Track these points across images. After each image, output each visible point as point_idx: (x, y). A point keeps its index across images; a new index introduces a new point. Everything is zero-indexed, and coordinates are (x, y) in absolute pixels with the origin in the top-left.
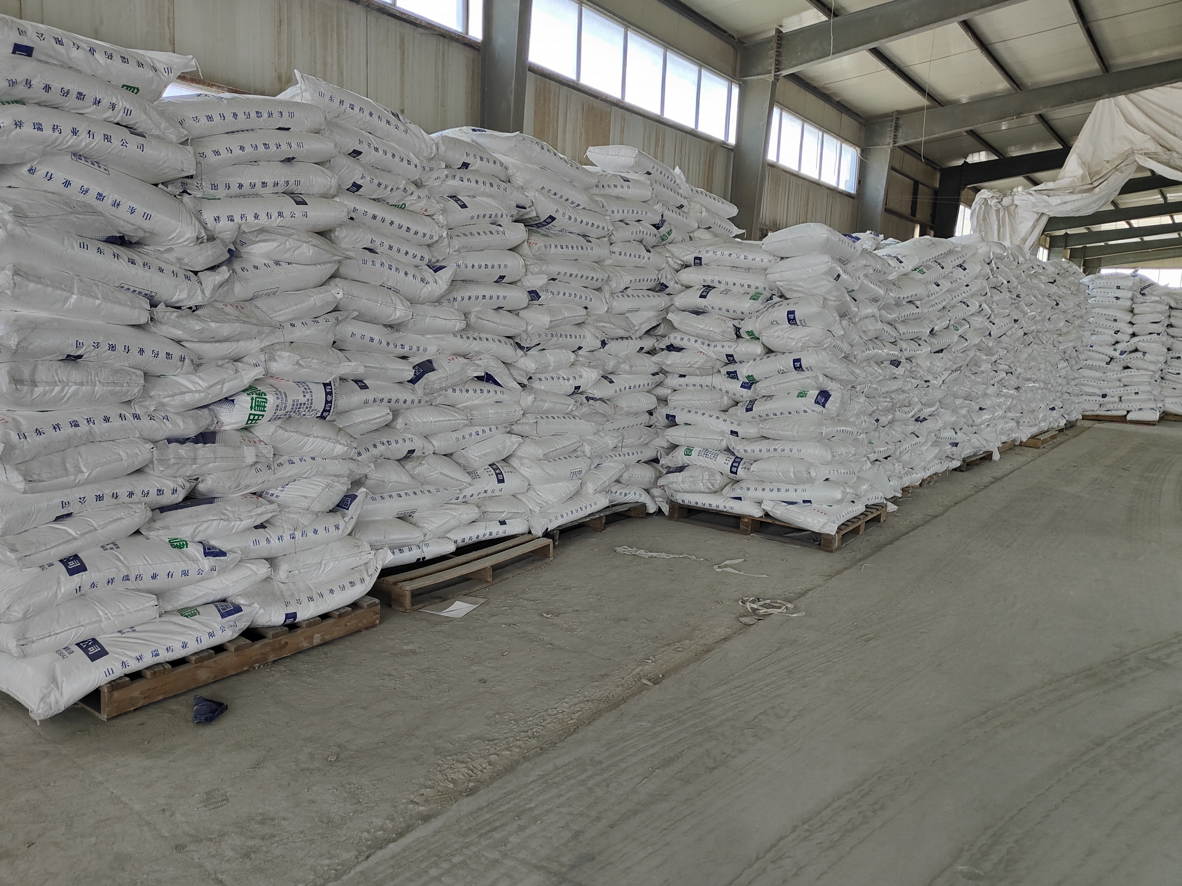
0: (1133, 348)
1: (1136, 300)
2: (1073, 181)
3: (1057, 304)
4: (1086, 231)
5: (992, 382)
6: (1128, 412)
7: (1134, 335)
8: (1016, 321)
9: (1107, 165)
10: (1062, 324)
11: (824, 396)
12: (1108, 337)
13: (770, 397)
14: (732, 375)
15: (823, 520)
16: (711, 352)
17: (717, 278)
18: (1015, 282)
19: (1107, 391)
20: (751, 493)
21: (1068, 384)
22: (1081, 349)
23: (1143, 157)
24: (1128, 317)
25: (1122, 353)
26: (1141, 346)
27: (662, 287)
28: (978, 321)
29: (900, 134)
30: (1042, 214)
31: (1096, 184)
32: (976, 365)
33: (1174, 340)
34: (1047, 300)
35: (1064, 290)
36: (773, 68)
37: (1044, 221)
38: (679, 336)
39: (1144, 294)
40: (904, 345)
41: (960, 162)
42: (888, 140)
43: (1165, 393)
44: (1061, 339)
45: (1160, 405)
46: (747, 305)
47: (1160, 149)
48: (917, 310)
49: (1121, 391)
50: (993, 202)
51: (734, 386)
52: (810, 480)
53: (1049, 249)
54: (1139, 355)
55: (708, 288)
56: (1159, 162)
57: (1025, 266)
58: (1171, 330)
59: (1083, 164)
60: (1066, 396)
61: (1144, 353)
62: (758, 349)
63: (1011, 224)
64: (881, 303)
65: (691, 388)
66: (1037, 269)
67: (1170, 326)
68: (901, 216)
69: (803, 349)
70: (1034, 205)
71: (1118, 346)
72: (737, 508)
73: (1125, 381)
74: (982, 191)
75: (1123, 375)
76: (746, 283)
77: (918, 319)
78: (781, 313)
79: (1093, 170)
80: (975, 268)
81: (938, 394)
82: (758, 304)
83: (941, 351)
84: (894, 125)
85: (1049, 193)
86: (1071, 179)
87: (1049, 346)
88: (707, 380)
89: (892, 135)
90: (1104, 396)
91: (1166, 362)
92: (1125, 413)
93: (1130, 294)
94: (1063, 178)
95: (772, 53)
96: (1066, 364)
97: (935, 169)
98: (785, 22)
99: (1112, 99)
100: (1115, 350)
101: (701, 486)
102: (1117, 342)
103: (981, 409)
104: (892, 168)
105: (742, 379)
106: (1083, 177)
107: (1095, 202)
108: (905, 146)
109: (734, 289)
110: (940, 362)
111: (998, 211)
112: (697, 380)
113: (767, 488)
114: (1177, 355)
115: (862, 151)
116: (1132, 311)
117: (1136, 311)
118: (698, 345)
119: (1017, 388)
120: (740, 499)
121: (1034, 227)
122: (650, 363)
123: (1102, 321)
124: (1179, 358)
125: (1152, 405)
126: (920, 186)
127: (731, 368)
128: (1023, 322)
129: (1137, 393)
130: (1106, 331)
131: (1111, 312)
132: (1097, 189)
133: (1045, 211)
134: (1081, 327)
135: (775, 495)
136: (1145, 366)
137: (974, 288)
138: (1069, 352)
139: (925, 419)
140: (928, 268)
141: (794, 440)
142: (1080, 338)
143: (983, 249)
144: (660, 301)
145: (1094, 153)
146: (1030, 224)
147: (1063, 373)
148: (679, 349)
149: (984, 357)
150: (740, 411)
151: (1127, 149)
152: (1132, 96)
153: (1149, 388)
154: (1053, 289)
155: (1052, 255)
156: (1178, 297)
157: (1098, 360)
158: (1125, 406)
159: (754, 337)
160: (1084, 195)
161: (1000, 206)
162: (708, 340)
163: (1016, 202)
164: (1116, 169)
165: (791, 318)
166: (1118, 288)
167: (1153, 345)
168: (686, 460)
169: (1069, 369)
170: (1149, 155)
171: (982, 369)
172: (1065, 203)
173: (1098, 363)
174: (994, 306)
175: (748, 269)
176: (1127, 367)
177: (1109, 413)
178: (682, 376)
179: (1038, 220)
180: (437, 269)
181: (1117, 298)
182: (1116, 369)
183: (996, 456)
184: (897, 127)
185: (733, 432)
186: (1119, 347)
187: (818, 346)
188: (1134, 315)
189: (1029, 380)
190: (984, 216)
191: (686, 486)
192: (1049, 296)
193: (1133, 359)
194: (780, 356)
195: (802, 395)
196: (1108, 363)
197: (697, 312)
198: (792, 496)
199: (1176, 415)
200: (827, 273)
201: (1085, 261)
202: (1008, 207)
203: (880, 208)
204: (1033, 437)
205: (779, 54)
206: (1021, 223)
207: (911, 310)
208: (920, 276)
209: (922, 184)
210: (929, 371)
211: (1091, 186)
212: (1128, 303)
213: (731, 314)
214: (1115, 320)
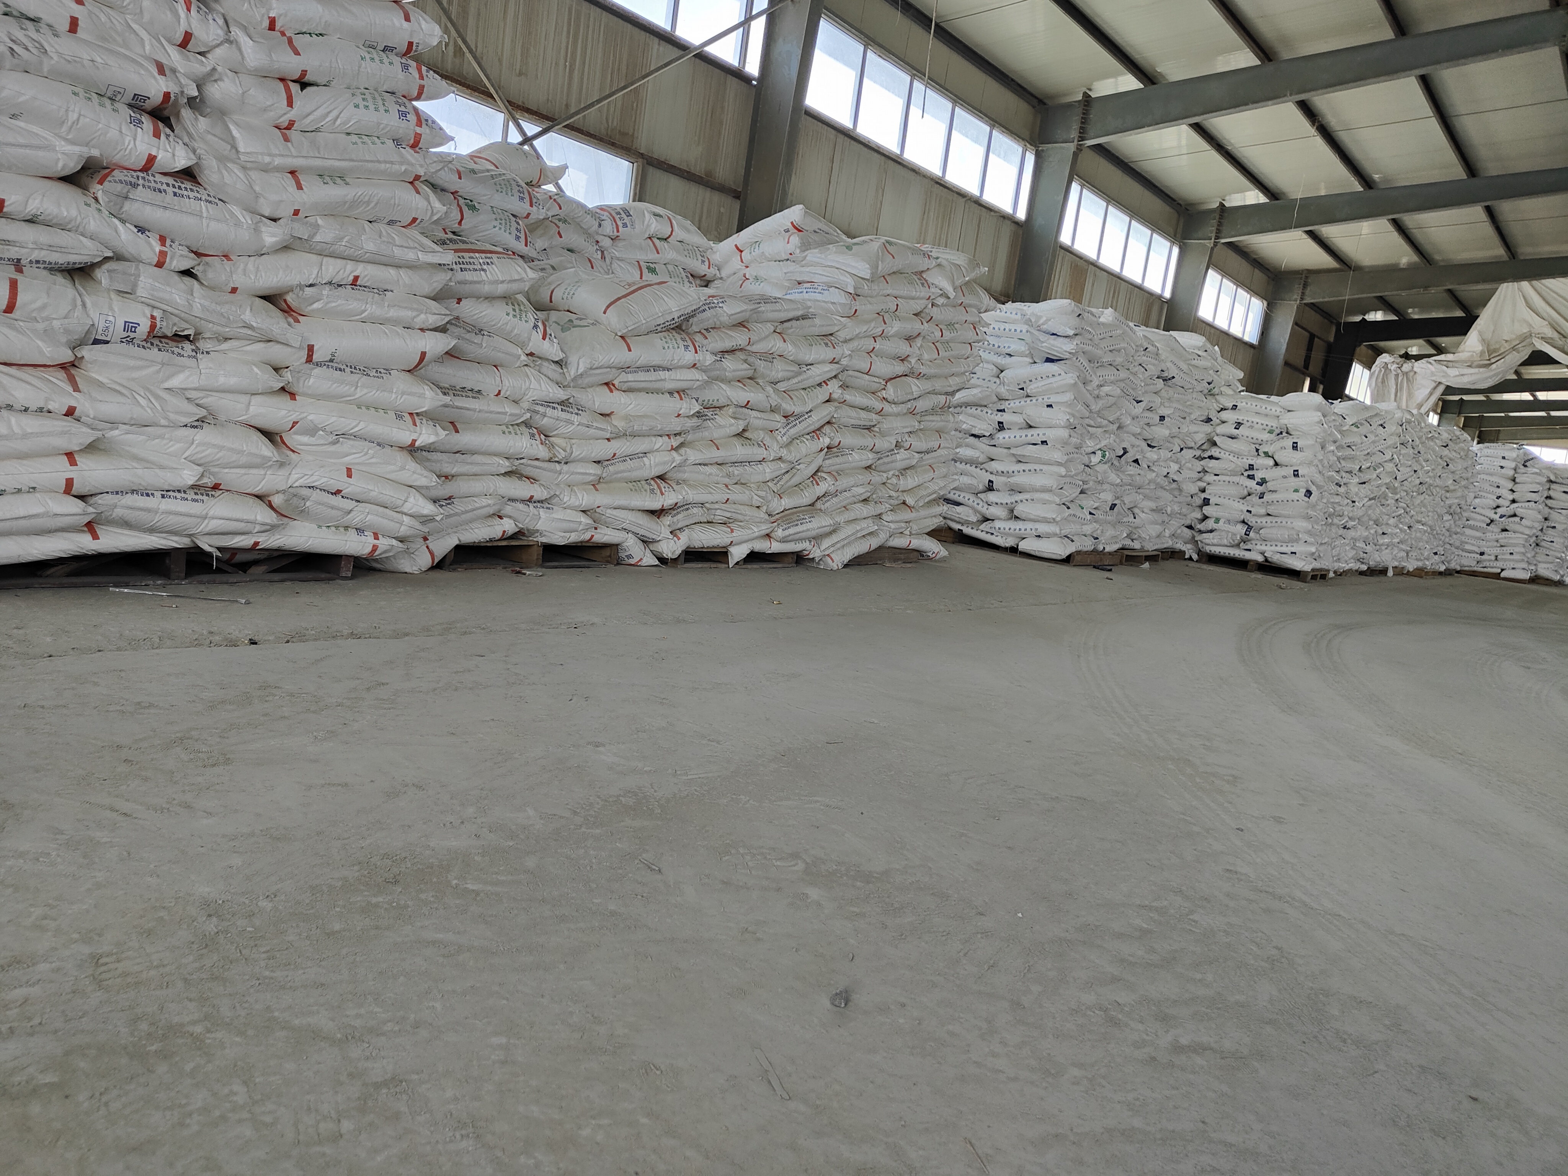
0: (1512, 513)
1: (1518, 471)
2: (1472, 356)
3: (1448, 465)
4: (1484, 399)
5: (1393, 515)
6: (1502, 570)
7: (1514, 501)
8: (1415, 471)
9: (1506, 345)
10: (1451, 481)
11: (1309, 493)
12: (1491, 501)
13: (1276, 491)
14: (1251, 477)
15: (1303, 563)
16: (1239, 462)
17: (1246, 419)
18: (1417, 441)
19: (1485, 550)
20: (1259, 547)
21: (1450, 536)
22: (1465, 507)
23: (1540, 341)
24: (1510, 485)
25: (1501, 517)
26: (1519, 512)
27: (1209, 420)
28: (1390, 467)
29: (1307, 292)
30: (1440, 383)
31: (1493, 360)
32: (1385, 498)
33: (1551, 511)
34: (1439, 460)
35: (1454, 454)
36: (1213, 235)
37: (1441, 389)
38: (1218, 450)
39: (1525, 466)
40: (1344, 474)
41: (1358, 319)
42: (1296, 297)
43: (1539, 559)
44: (1448, 495)
45: (1533, 568)
46: (1266, 436)
47: (1556, 335)
48: (1353, 453)
49: (1497, 551)
50: (1393, 367)
51: (1252, 484)
52: (1297, 540)
53: (1441, 415)
54: (1517, 519)
55: (1238, 425)
56: (1555, 347)
57: (1425, 430)
58: (1549, 502)
59: (1483, 341)
60: (1448, 546)
61: (1522, 518)
62: (1271, 462)
63: (1409, 389)
64: (1337, 444)
65: (1222, 483)
66: (1433, 433)
67: (1549, 497)
68: (1295, 368)
69: (1300, 464)
70: (1433, 374)
71: (1498, 510)
72: (1248, 556)
73: (1502, 542)
74: (1384, 355)
75: (1500, 536)
76: (1265, 423)
77: (1352, 458)
78: (1288, 443)
79: (1492, 348)
80: (1392, 428)
81: (1360, 513)
82: (1273, 436)
83: (1364, 483)
84: (1303, 282)
85: (1448, 364)
86: (1470, 354)
87: (1438, 499)
88: (1236, 479)
89: (1300, 292)
90: (1482, 554)
91: (1542, 530)
92: (1499, 571)
93: (1513, 465)
94: (1463, 352)
95: (1214, 222)
96: (1450, 517)
97: (1332, 322)
98: (1227, 198)
99: (1515, 283)
100: (1496, 513)
101: (1225, 542)
102: (1498, 507)
103: (1383, 534)
104: (1296, 323)
105: (1257, 479)
106: (1482, 352)
107: (1490, 377)
108: (1312, 303)
109: (1256, 426)
110: (1364, 490)
111: (1397, 376)
112: (1227, 478)
113: (1269, 544)
114: (1553, 525)
115: (1268, 305)
116: (1514, 480)
117: (1517, 480)
118: (1231, 457)
119: (1410, 527)
120: (1250, 550)
121: (1431, 394)
122: (1199, 466)
123: (1486, 486)
124: (1554, 527)
125: (1525, 565)
126: (1316, 339)
127: (1251, 473)
128: (1420, 473)
129: (1511, 554)
130: (1489, 496)
131: (1496, 479)
132: (1494, 366)
133: (1443, 380)
134: (1466, 487)
135: (1274, 548)
136: (1521, 530)
137: (1390, 442)
138: (1454, 507)
139: (1349, 529)
140: (1362, 424)
141: (1289, 517)
142: (1464, 497)
143: (1398, 415)
144: (1207, 428)
145: (1494, 332)
146: (1428, 391)
147: (1447, 525)
148: (1217, 459)
149: (1390, 495)
150: (1255, 499)
151: (1525, 331)
152: (1535, 283)
153: (1523, 550)
154: (1446, 452)
155: (1444, 421)
156: (1558, 472)
157: (1479, 521)
158: (1500, 564)
159: (1266, 454)
160: (1481, 370)
161: (1399, 371)
162: (1238, 455)
163: (1415, 369)
164: (1513, 348)
165: (1295, 447)
166: (1504, 458)
167: (1530, 512)
168: (1215, 526)
169: (1452, 522)
170: (1544, 339)
171: (1388, 502)
172: (1462, 375)
173: (1479, 524)
174: (1401, 457)
175: (1267, 415)
176: (1505, 530)
177: (1485, 570)
178: (1216, 475)
179: (1435, 388)
180: (1138, 402)
181: (1502, 467)
182: (1495, 530)
183: (1390, 573)
184: (1305, 286)
185: (1248, 511)
186: (1500, 511)
187: (1310, 463)
188: (1516, 483)
189: (1419, 522)
190: (1383, 379)
191: (1215, 541)
192: (1441, 457)
193: (1511, 523)
194: (1284, 468)
195: (1296, 491)
196: (1488, 525)
197: (1232, 438)
198: (1284, 549)
199: (1548, 580)
200: (1318, 422)
201: (1481, 432)
202: (1407, 373)
203: (1280, 361)
204: (1417, 569)
205: (1220, 224)
206: (1419, 389)
207: (1349, 452)
208: (1356, 429)
209: (1319, 338)
210: (1357, 494)
211: (1488, 362)
212: (1511, 473)
213: (1254, 441)
214: (1498, 487)
